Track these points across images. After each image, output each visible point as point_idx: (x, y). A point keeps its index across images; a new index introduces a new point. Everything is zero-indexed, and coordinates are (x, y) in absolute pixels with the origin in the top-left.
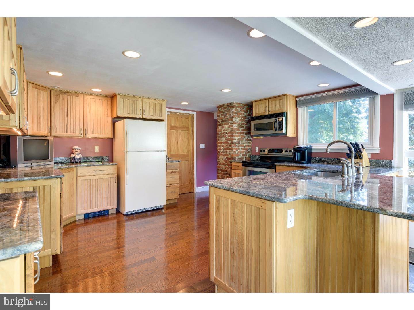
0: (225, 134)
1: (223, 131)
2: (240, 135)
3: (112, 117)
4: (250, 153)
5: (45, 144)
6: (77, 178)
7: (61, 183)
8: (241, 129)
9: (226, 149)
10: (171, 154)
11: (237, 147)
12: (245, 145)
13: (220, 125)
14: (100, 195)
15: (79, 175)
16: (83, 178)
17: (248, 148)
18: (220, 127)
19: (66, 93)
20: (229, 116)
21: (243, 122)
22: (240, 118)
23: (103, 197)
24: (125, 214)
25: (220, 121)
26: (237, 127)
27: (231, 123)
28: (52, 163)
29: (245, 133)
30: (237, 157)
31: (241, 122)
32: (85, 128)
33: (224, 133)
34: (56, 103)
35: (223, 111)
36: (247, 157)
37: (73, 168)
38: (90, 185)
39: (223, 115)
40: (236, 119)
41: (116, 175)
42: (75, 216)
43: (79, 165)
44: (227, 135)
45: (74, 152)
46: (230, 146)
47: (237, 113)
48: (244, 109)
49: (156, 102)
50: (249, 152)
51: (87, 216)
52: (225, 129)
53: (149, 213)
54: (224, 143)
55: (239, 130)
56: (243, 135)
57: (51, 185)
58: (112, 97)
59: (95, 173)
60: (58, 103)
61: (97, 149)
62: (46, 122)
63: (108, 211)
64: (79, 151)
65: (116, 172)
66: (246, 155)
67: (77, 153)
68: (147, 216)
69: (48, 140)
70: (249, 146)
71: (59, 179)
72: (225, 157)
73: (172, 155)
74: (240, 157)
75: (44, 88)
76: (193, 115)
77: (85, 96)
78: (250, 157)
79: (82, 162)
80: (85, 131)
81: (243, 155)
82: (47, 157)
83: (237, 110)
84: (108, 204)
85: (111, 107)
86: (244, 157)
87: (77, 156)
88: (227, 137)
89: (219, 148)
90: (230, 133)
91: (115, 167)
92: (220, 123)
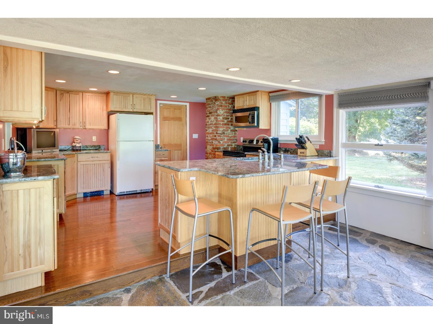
0: (211, 126)
1: (210, 122)
2: (225, 126)
3: (107, 111)
4: (236, 144)
5: (52, 135)
6: (77, 163)
7: (65, 164)
8: (226, 121)
9: (212, 139)
10: (164, 143)
11: (221, 137)
12: (230, 135)
13: (208, 116)
14: (96, 178)
15: (79, 160)
16: (82, 163)
17: (233, 138)
18: (208, 118)
19: (68, 92)
20: (214, 108)
21: (228, 114)
22: (225, 111)
23: (99, 180)
24: (116, 194)
25: (208, 113)
26: (222, 119)
27: (216, 115)
28: (58, 150)
29: (230, 124)
30: (221, 147)
31: (225, 114)
32: (84, 121)
33: (211, 124)
34: (61, 100)
35: (210, 103)
36: (233, 147)
37: (74, 154)
38: (88, 169)
39: (210, 107)
40: (221, 112)
41: (110, 161)
42: (76, 194)
43: (79, 152)
44: (213, 126)
45: (76, 142)
46: (215, 136)
47: (222, 106)
48: (229, 102)
49: (146, 97)
50: (235, 142)
51: (85, 195)
52: (211, 121)
53: (138, 195)
54: (211, 133)
55: (224, 122)
56: (228, 126)
57: (58, 165)
58: (107, 94)
59: (92, 159)
60: (62, 101)
61: (94, 138)
62: (53, 117)
63: (103, 191)
64: (79, 140)
65: (110, 159)
66: (232, 145)
67: (77, 142)
68: (136, 197)
69: (55, 132)
70: (234, 137)
71: (63, 161)
72: (211, 147)
73: (164, 145)
74: (225, 147)
75: (52, 90)
76: (186, 106)
77: (84, 94)
78: (236, 147)
79: (82, 150)
80: (84, 123)
81: (228, 145)
82: (53, 145)
83: (222, 103)
84: (103, 185)
85: (106, 102)
86: (230, 147)
87: (78, 145)
88: (213, 128)
89: (207, 138)
90: (215, 124)
91: (109, 154)
92: (208, 115)
